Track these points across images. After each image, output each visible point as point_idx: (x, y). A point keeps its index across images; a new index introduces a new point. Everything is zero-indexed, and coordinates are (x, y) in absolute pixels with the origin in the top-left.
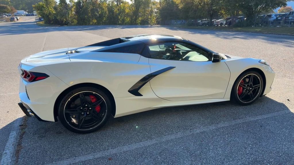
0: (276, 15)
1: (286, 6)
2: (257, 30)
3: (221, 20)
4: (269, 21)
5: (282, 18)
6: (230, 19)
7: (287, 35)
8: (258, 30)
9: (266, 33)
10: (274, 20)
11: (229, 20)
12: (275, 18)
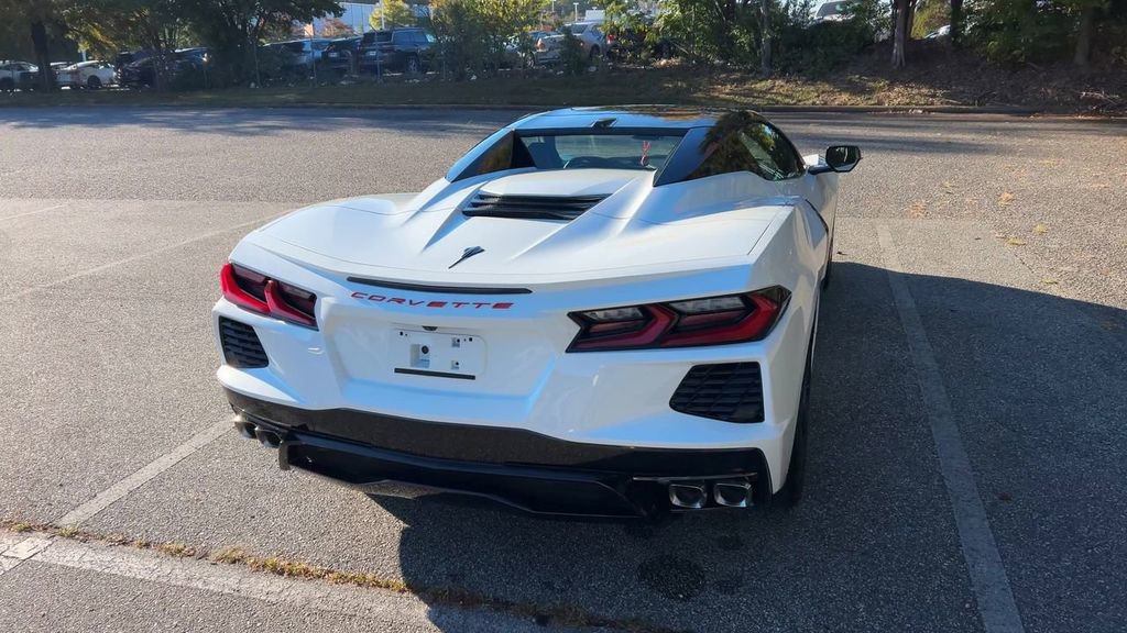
0: (316, 45)
1: (341, 15)
2: (283, 97)
3: (91, 65)
4: (301, 65)
5: (341, 55)
6: (129, 58)
7: (398, 108)
8: (291, 97)
9: (325, 107)
10: (318, 61)
11: (136, 64)
12: (318, 54)
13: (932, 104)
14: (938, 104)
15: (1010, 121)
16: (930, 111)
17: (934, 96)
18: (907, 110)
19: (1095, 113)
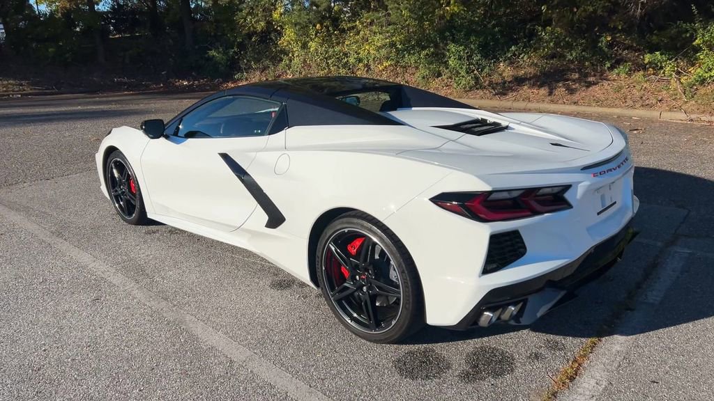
13: (25, 90)
14: (28, 90)
15: (90, 98)
16: (27, 95)
17: (21, 85)
18: (9, 95)
19: (127, 90)
